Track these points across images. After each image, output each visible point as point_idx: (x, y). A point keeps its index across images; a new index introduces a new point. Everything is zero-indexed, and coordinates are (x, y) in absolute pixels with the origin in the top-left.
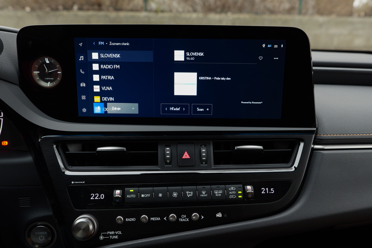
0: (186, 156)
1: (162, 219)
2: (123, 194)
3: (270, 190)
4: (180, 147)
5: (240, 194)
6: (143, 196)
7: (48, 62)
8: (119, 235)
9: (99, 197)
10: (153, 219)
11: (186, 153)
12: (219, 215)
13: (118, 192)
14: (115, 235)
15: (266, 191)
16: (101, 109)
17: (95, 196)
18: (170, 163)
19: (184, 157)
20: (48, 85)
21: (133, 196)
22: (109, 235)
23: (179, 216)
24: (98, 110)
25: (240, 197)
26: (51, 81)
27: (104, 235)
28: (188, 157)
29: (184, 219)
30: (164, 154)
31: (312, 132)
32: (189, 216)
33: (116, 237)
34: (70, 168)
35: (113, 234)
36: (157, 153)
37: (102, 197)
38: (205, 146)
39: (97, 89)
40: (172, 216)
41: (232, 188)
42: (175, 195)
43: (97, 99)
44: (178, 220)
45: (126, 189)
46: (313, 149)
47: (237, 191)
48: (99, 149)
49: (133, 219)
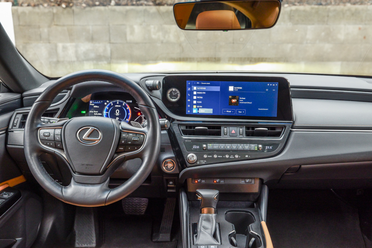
0: (233, 132)
1: (223, 156)
2: (207, 146)
3: (269, 147)
4: (231, 128)
5: (256, 148)
6: (215, 147)
7: (174, 90)
8: (205, 162)
9: (197, 147)
10: (219, 156)
11: (233, 131)
12: (247, 156)
13: (204, 146)
14: (204, 162)
15: (268, 148)
16: (196, 111)
17: (195, 147)
18: (226, 135)
19: (232, 132)
20: (174, 100)
21: (211, 147)
22: (201, 162)
23: (230, 156)
24: (195, 111)
25: (256, 149)
26: (175, 99)
27: (199, 162)
28: (234, 132)
29: (232, 157)
30: (224, 131)
31: (291, 123)
32: (234, 156)
33: (204, 163)
34: (184, 135)
35: (203, 162)
36: (221, 131)
37: (198, 147)
38: (242, 128)
39: (195, 102)
40: (227, 156)
41: (253, 146)
42: (228, 147)
43: (195, 106)
44: (229, 157)
45: (208, 144)
46: (291, 131)
47: (255, 147)
48: (196, 128)
49: (211, 156)
